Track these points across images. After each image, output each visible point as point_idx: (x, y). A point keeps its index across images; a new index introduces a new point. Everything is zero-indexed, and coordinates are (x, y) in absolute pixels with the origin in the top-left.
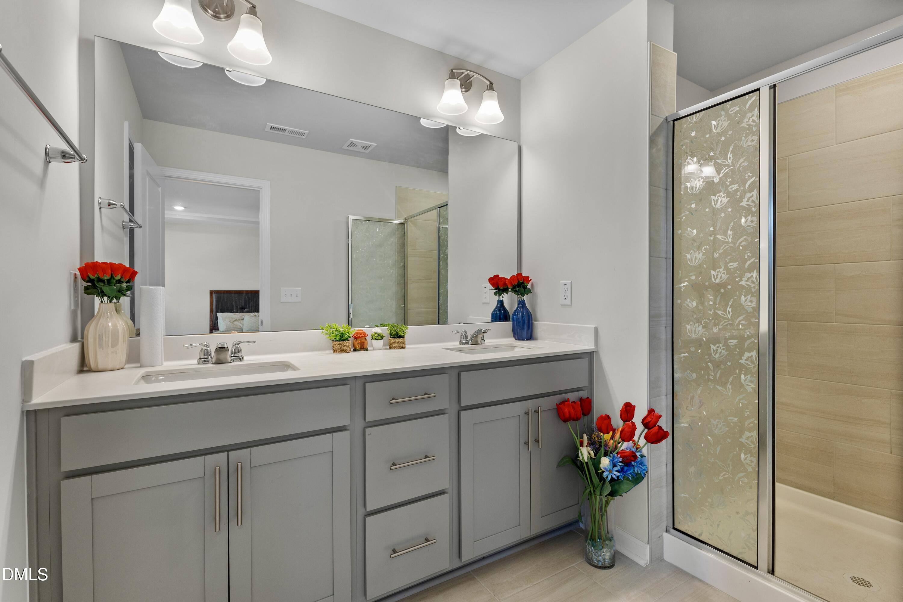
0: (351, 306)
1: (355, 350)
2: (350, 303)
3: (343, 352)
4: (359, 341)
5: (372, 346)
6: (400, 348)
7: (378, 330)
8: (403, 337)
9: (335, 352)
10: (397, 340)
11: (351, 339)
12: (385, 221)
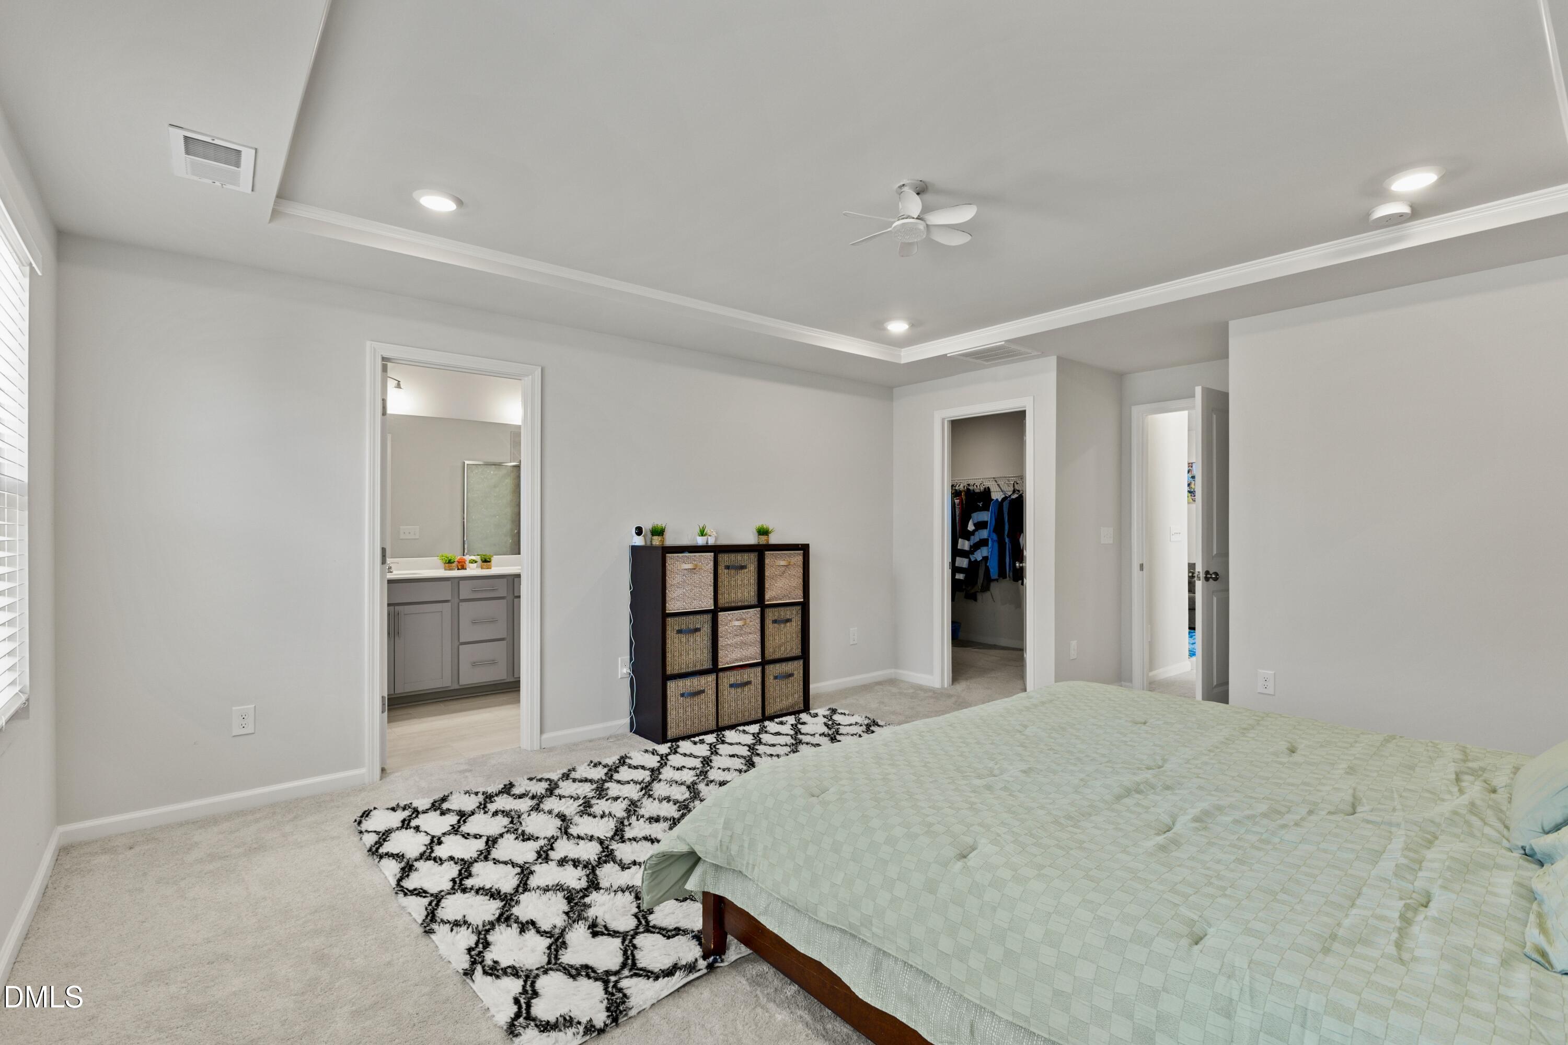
0: (466, 542)
1: (458, 569)
2: (465, 539)
3: (450, 570)
4: (461, 564)
5: (469, 567)
6: (488, 568)
7: (473, 558)
8: (490, 562)
9: (445, 570)
10: (485, 564)
11: (456, 563)
12: (498, 465)
